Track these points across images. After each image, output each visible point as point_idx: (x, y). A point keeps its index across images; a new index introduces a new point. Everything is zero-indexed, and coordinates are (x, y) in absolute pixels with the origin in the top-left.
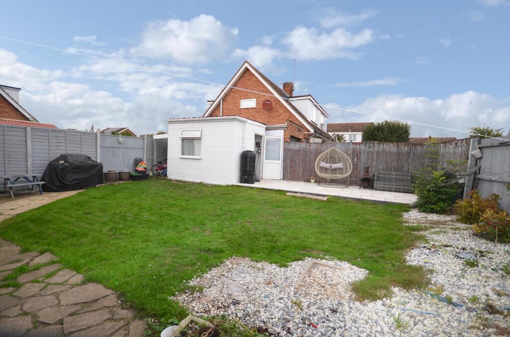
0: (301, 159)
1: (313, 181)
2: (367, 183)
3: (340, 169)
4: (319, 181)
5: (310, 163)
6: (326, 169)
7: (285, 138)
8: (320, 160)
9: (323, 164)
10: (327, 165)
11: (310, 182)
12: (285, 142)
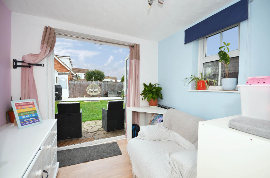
0: (78, 88)
1: (84, 97)
2: (106, 95)
3: (97, 91)
4: (88, 96)
5: (82, 90)
6: (91, 91)
7: (69, 79)
8: (89, 88)
9: (90, 90)
10: (92, 90)
11: (83, 97)
12: (69, 80)
